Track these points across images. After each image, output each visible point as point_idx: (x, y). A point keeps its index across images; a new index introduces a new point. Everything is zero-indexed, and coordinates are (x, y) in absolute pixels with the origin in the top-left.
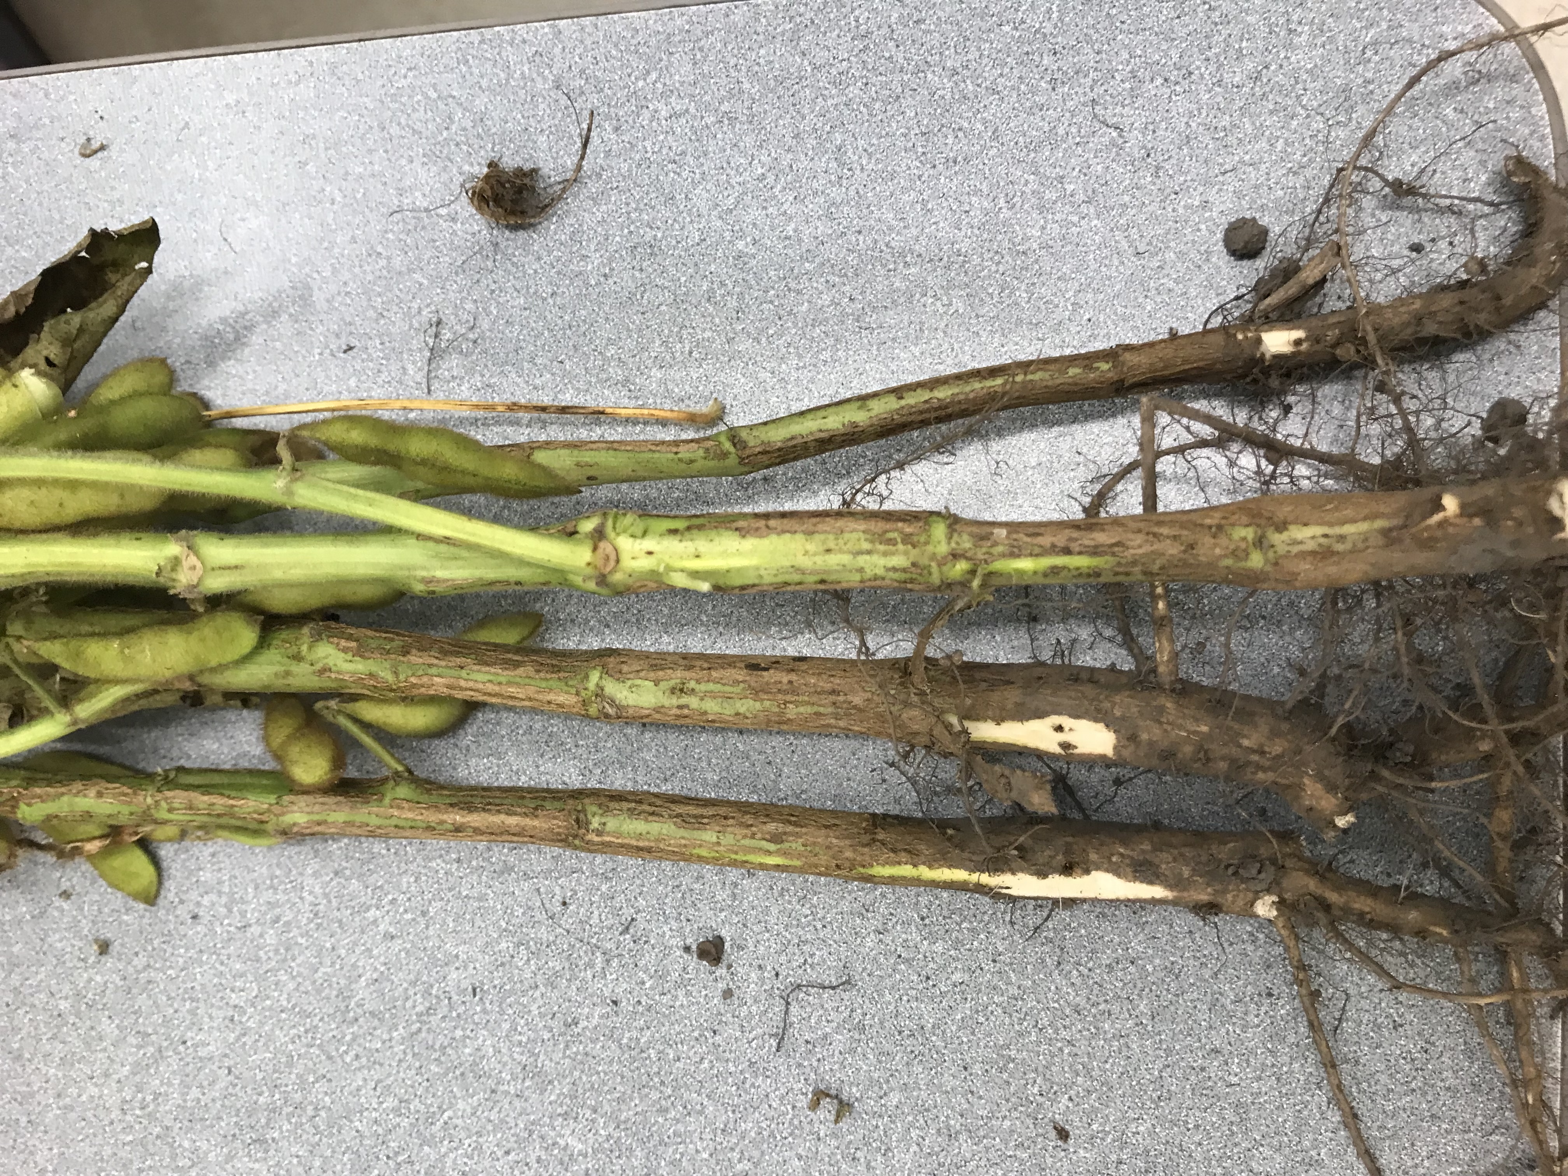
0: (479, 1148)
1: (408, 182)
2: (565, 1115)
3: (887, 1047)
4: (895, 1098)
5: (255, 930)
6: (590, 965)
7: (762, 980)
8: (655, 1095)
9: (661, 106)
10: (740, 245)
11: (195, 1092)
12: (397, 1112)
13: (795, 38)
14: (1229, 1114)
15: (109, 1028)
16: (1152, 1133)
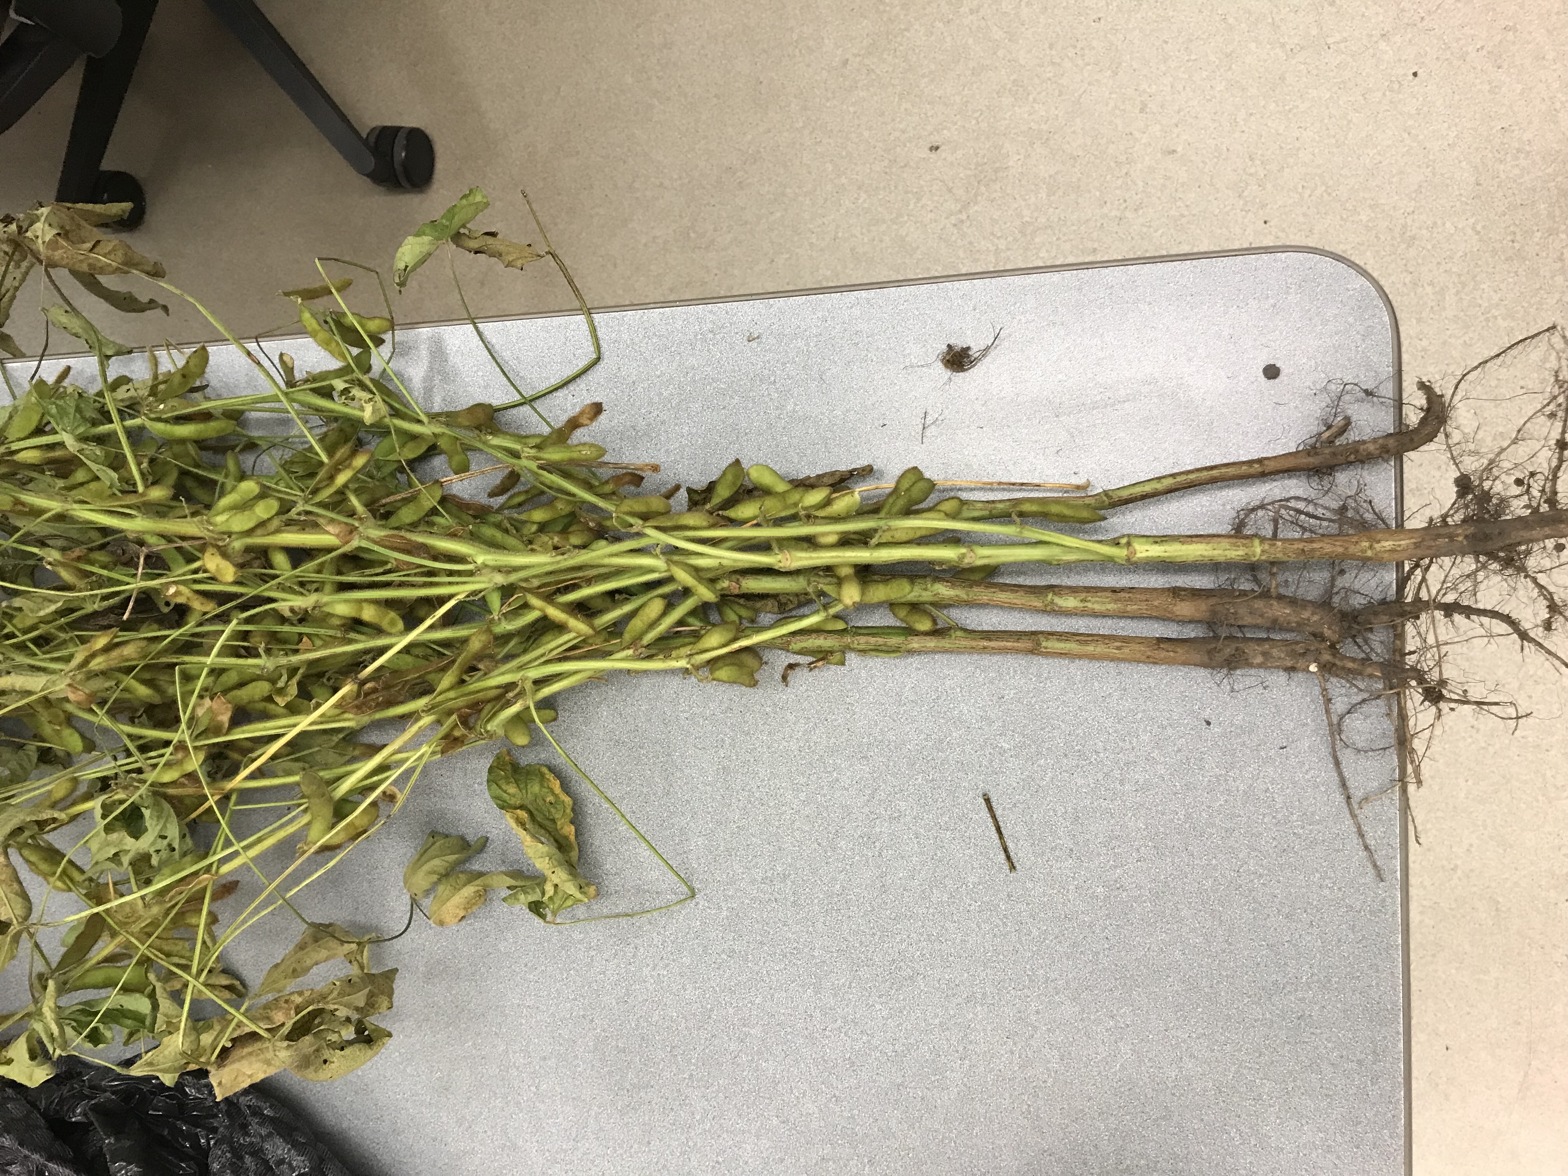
0: (963, 751)
1: (907, 352)
2: (1001, 735)
3: (1136, 696)
4: (1140, 715)
5: (857, 671)
6: (1008, 674)
7: (1082, 674)
8: (1039, 723)
9: (1022, 317)
10: (1060, 376)
11: (833, 740)
12: (926, 740)
13: (1080, 289)
14: (1273, 710)
15: (792, 718)
16: (1243, 720)
